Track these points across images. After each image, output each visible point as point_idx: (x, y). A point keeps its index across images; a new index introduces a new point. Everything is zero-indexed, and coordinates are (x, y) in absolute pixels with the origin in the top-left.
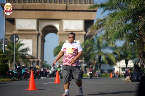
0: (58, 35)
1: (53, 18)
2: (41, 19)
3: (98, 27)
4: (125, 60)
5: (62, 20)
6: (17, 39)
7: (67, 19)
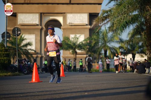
0: (62, 29)
1: (56, 12)
2: (44, 13)
3: (104, 19)
4: (131, 54)
5: (66, 13)
6: (19, 32)
7: (71, 13)
